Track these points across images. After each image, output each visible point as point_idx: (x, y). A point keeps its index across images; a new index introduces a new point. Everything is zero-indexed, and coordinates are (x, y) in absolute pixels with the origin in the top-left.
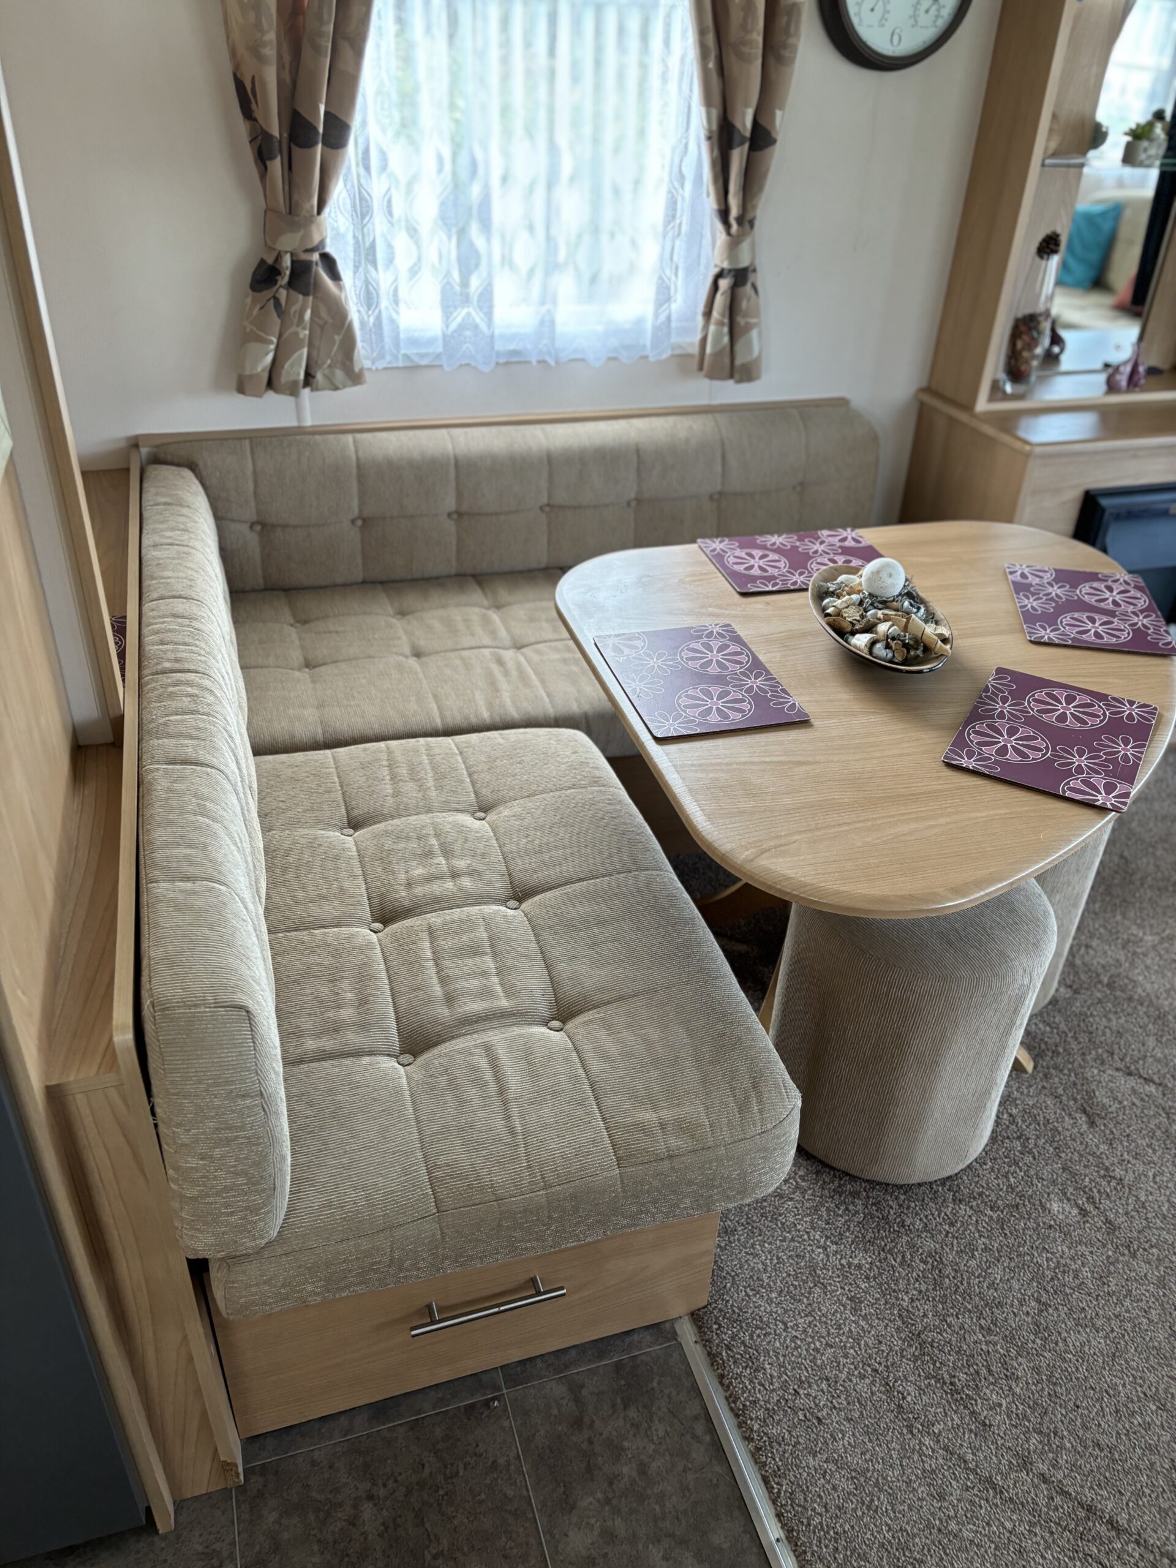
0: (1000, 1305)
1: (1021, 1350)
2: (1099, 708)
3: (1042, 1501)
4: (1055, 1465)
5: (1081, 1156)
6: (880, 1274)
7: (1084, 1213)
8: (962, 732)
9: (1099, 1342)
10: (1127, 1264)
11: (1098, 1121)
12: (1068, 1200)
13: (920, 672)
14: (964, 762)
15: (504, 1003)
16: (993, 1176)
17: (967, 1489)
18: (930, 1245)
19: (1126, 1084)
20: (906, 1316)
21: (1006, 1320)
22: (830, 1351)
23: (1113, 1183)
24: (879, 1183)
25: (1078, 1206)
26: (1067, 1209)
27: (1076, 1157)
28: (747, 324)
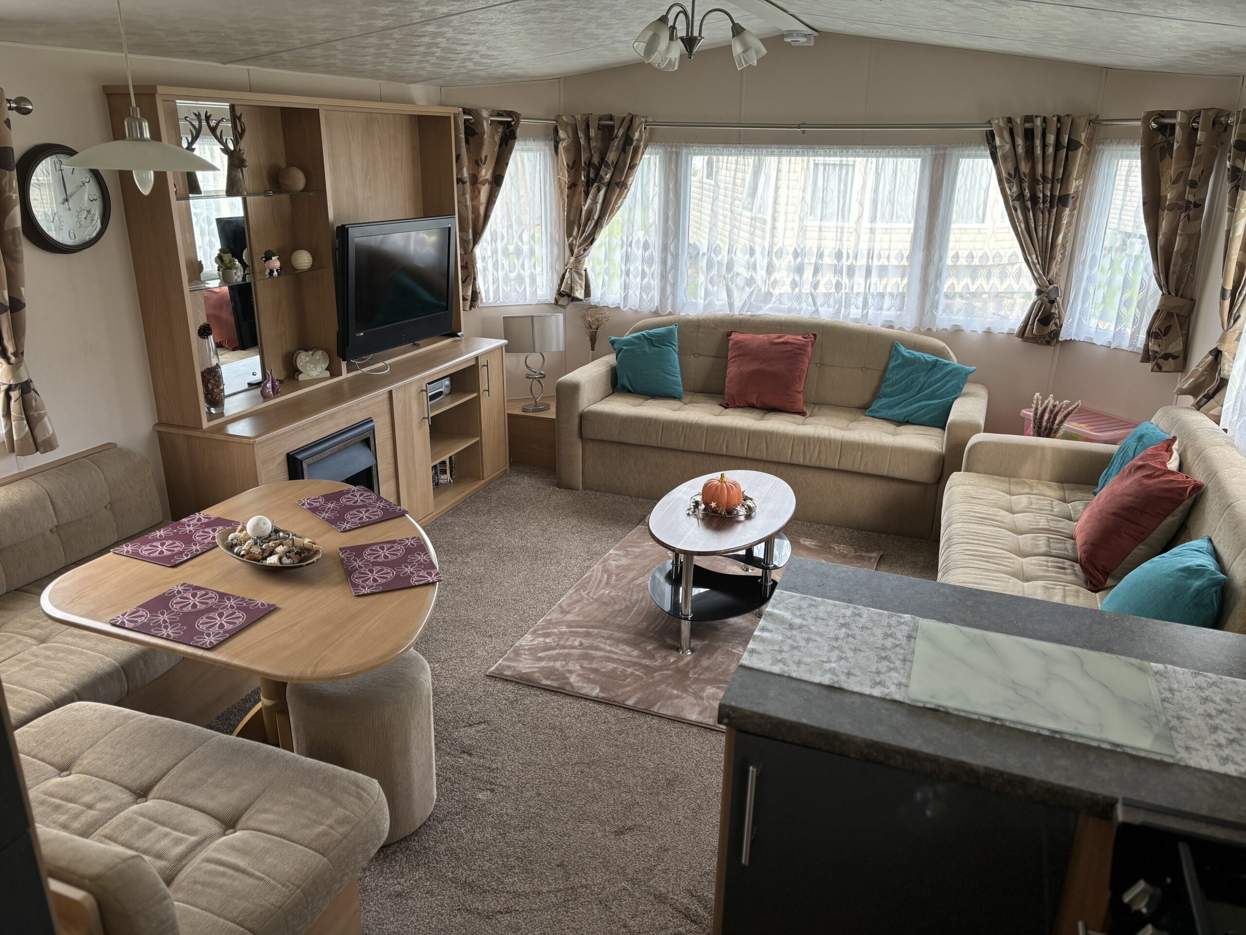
0: (487, 848)
1: (508, 857)
2: (396, 547)
3: (554, 900)
4: (549, 884)
5: (476, 770)
6: (432, 874)
7: (492, 790)
8: (351, 580)
9: (532, 831)
10: (521, 797)
11: (473, 752)
12: (483, 790)
13: (313, 562)
14: (364, 591)
15: (193, 839)
16: (448, 802)
17: (526, 919)
18: (443, 847)
19: (472, 731)
20: (454, 881)
21: (494, 851)
22: (434, 919)
23: (495, 771)
24: (401, 840)
25: (488, 789)
26: (485, 793)
27: (474, 772)
28: (39, 414)
